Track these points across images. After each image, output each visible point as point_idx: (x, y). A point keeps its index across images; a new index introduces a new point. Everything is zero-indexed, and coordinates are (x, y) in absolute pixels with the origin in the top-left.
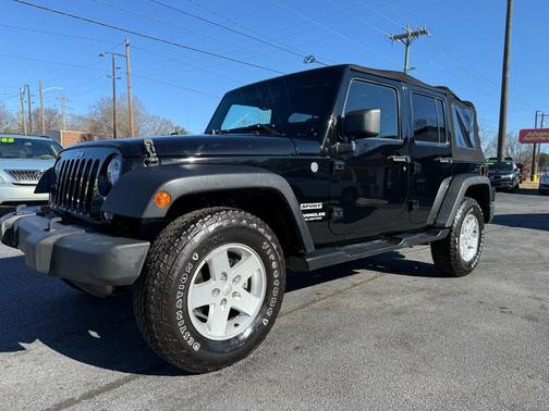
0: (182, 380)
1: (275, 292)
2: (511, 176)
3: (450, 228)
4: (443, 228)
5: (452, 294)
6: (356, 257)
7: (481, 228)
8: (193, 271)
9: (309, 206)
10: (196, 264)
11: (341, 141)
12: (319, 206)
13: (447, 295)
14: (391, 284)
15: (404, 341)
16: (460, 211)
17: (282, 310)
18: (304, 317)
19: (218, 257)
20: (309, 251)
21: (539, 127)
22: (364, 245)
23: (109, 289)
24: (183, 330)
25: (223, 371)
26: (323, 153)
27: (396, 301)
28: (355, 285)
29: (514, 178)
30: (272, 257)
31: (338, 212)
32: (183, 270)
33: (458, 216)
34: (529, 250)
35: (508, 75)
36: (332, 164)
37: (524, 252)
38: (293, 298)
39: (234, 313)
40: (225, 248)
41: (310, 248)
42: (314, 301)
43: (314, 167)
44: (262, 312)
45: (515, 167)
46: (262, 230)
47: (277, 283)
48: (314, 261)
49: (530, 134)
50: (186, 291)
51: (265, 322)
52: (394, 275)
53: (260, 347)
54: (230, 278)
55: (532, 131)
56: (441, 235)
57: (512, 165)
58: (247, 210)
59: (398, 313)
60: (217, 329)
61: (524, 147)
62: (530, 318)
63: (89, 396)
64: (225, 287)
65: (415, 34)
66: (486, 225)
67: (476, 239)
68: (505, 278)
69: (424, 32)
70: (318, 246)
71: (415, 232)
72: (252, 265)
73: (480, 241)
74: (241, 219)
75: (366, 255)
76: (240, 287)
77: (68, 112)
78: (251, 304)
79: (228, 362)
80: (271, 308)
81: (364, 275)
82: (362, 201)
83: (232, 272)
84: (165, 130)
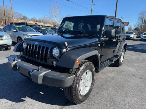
1: (94, 80)
7: (124, 54)
24: (79, 95)
30: (94, 72)
40: (86, 72)
43: (99, 45)
44: (91, 86)
46: (93, 66)
51: (92, 88)
54: (86, 78)
62: (141, 78)
67: (123, 57)
80: (93, 85)
84: (20, 16)
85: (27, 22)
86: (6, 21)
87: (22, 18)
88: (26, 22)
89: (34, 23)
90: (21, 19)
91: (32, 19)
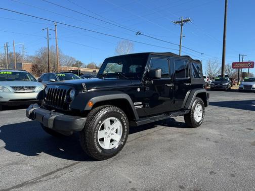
0: (95, 162)
1: (125, 133)
2: (227, 84)
3: (190, 110)
4: (187, 109)
5: (191, 134)
6: (154, 121)
7: (203, 109)
8: (99, 126)
9: (137, 103)
10: (100, 124)
11: (148, 80)
12: (141, 103)
13: (188, 134)
14: (168, 131)
15: (170, 150)
16: (194, 103)
17: (128, 140)
18: (136, 143)
19: (107, 122)
20: (137, 119)
21: (241, 61)
22: (157, 116)
23: (72, 133)
24: (96, 145)
25: (108, 160)
26: (141, 85)
27: (169, 137)
28: (155, 131)
29: (228, 85)
30: (124, 121)
31: (147, 105)
32: (96, 126)
33: (194, 105)
34: (226, 117)
35: (226, 39)
36: (145, 88)
37: (223, 118)
38: (132, 136)
39: (112, 140)
40: (109, 119)
41: (137, 118)
42: (140, 137)
43: (139, 90)
44: (121, 140)
45: (229, 80)
46: (121, 113)
47: (126, 130)
48: (139, 123)
49: (236, 64)
50: (97, 133)
51: (122, 143)
52: (170, 128)
53: (121, 152)
54: (111, 128)
55: (238, 63)
56: (186, 112)
57: (227, 79)
58: (116, 106)
59: (169, 141)
60: (107, 145)
61: (235, 70)
62: (216, 142)
63: (66, 167)
64: (109, 132)
65: (185, 21)
66: (205, 108)
67: (202, 113)
68: (212, 128)
69: (189, 20)
70: (140, 117)
71: (176, 111)
72: (118, 125)
73: (203, 114)
74: (114, 109)
75: (158, 120)
76: (114, 132)
77: (26, 54)
78: (118, 137)
79: (110, 157)
80: (124, 139)
81: (159, 127)
82: (160, 98)
83: (111, 127)
84: (72, 62)
85: (82, 70)
86: (50, 69)
87: (74, 64)
88: (80, 70)
89: (92, 71)
90: (73, 66)
91: (89, 65)
